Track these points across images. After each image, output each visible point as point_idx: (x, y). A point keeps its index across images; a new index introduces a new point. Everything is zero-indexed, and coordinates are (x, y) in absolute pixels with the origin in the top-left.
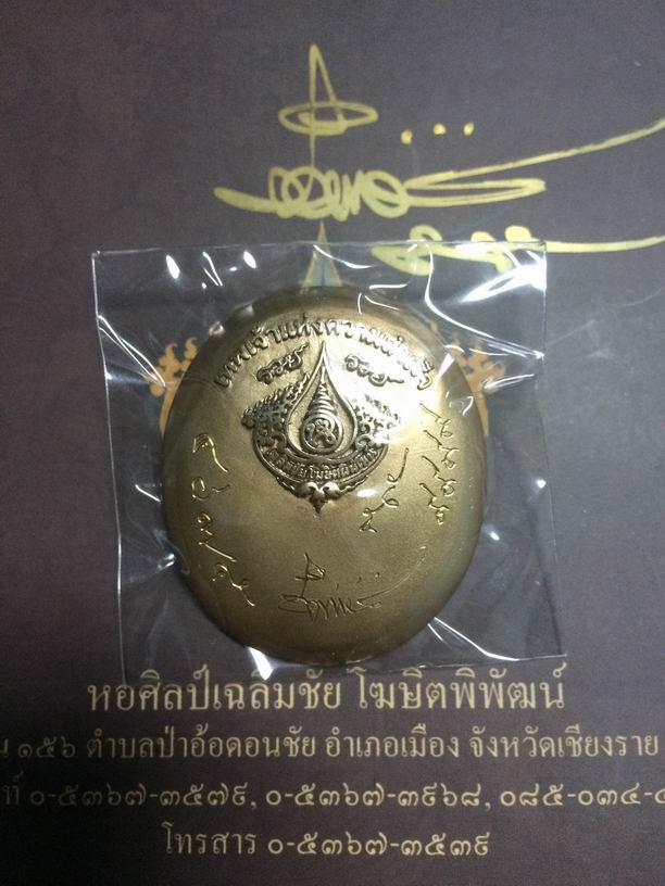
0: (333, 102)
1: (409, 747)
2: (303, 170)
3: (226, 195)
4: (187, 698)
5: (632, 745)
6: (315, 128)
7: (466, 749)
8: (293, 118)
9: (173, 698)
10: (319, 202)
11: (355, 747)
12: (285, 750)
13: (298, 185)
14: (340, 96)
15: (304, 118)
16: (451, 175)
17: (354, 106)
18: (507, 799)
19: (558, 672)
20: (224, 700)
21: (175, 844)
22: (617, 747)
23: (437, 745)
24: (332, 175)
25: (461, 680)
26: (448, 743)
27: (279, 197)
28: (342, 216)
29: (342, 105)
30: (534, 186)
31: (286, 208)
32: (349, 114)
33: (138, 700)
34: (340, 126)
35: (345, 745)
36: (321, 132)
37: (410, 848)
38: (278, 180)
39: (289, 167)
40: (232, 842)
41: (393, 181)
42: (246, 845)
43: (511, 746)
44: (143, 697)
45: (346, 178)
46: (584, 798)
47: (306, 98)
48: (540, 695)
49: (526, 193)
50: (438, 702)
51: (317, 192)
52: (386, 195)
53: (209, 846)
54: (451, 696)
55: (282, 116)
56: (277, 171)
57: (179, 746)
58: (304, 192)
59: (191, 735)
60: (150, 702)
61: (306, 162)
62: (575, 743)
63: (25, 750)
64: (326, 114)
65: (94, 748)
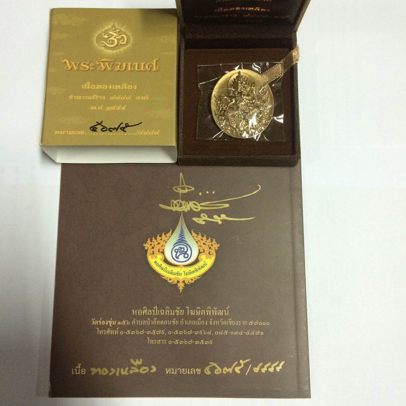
0: (185, 186)
1: (197, 323)
2: (178, 201)
3: (162, 206)
4: (152, 312)
5: (242, 323)
6: (181, 191)
7: (208, 323)
8: (176, 189)
9: (150, 312)
10: (181, 208)
11: (186, 323)
12: (172, 323)
13: (177, 204)
14: (187, 185)
15: (178, 189)
16: (209, 202)
17: (189, 187)
18: (216, 333)
19: (227, 308)
20: (160, 313)
21: (150, 342)
22: (239, 323)
23: (203, 323)
24: (184, 202)
25: (208, 310)
26: (205, 322)
27: (173, 207)
28: (186, 211)
29: (187, 186)
30: (227, 205)
31: (174, 209)
32: (188, 188)
33: (142, 313)
34: (186, 191)
35: (184, 322)
36: (182, 192)
37: (197, 343)
38: (173, 202)
39: (175, 200)
40: (161, 342)
41: (197, 204)
42: (164, 342)
43: (217, 322)
44: (143, 312)
45: (187, 203)
46: (232, 333)
47: (179, 185)
48: (224, 313)
49: (225, 207)
50: (203, 314)
51: (181, 205)
52: (196, 206)
53: (157, 342)
54: (206, 312)
55: (174, 188)
56: (172, 201)
57: (151, 322)
58: (178, 206)
59: (153, 320)
60: (145, 313)
61: (179, 199)
62: (230, 322)
63: (119, 323)
64: (183, 188)
65: (133, 322)
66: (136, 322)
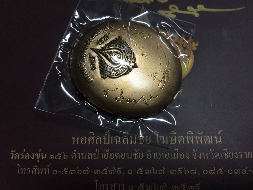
1: (173, 156)
4: (103, 140)
5: (244, 155)
7: (191, 156)
9: (98, 141)
12: (133, 157)
18: (205, 172)
19: (219, 132)
20: (114, 141)
21: (98, 187)
22: (239, 156)
23: (182, 155)
25: (189, 135)
26: (185, 154)
28: (149, 2)
31: (132, 1)
35: (153, 155)
37: (174, 188)
40: (117, 186)
43: (205, 155)
44: (89, 140)
46: (230, 172)
48: (214, 140)
50: (182, 142)
53: (109, 188)
54: (186, 140)
57: (100, 155)
59: (104, 152)
60: (91, 142)
62: (226, 154)
63: (52, 157)
65: (74, 156)
66: (77, 156)
